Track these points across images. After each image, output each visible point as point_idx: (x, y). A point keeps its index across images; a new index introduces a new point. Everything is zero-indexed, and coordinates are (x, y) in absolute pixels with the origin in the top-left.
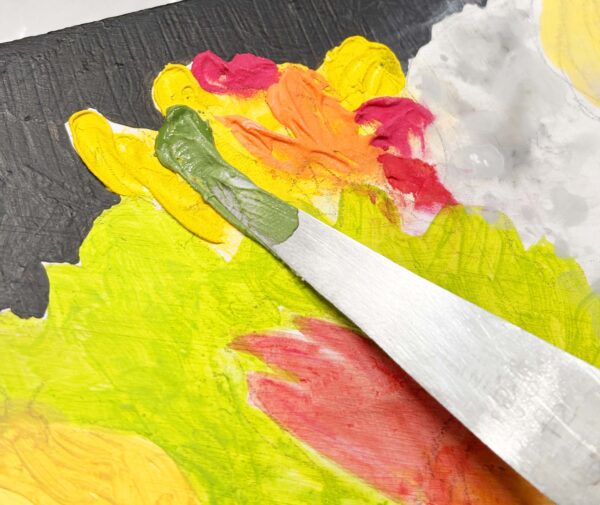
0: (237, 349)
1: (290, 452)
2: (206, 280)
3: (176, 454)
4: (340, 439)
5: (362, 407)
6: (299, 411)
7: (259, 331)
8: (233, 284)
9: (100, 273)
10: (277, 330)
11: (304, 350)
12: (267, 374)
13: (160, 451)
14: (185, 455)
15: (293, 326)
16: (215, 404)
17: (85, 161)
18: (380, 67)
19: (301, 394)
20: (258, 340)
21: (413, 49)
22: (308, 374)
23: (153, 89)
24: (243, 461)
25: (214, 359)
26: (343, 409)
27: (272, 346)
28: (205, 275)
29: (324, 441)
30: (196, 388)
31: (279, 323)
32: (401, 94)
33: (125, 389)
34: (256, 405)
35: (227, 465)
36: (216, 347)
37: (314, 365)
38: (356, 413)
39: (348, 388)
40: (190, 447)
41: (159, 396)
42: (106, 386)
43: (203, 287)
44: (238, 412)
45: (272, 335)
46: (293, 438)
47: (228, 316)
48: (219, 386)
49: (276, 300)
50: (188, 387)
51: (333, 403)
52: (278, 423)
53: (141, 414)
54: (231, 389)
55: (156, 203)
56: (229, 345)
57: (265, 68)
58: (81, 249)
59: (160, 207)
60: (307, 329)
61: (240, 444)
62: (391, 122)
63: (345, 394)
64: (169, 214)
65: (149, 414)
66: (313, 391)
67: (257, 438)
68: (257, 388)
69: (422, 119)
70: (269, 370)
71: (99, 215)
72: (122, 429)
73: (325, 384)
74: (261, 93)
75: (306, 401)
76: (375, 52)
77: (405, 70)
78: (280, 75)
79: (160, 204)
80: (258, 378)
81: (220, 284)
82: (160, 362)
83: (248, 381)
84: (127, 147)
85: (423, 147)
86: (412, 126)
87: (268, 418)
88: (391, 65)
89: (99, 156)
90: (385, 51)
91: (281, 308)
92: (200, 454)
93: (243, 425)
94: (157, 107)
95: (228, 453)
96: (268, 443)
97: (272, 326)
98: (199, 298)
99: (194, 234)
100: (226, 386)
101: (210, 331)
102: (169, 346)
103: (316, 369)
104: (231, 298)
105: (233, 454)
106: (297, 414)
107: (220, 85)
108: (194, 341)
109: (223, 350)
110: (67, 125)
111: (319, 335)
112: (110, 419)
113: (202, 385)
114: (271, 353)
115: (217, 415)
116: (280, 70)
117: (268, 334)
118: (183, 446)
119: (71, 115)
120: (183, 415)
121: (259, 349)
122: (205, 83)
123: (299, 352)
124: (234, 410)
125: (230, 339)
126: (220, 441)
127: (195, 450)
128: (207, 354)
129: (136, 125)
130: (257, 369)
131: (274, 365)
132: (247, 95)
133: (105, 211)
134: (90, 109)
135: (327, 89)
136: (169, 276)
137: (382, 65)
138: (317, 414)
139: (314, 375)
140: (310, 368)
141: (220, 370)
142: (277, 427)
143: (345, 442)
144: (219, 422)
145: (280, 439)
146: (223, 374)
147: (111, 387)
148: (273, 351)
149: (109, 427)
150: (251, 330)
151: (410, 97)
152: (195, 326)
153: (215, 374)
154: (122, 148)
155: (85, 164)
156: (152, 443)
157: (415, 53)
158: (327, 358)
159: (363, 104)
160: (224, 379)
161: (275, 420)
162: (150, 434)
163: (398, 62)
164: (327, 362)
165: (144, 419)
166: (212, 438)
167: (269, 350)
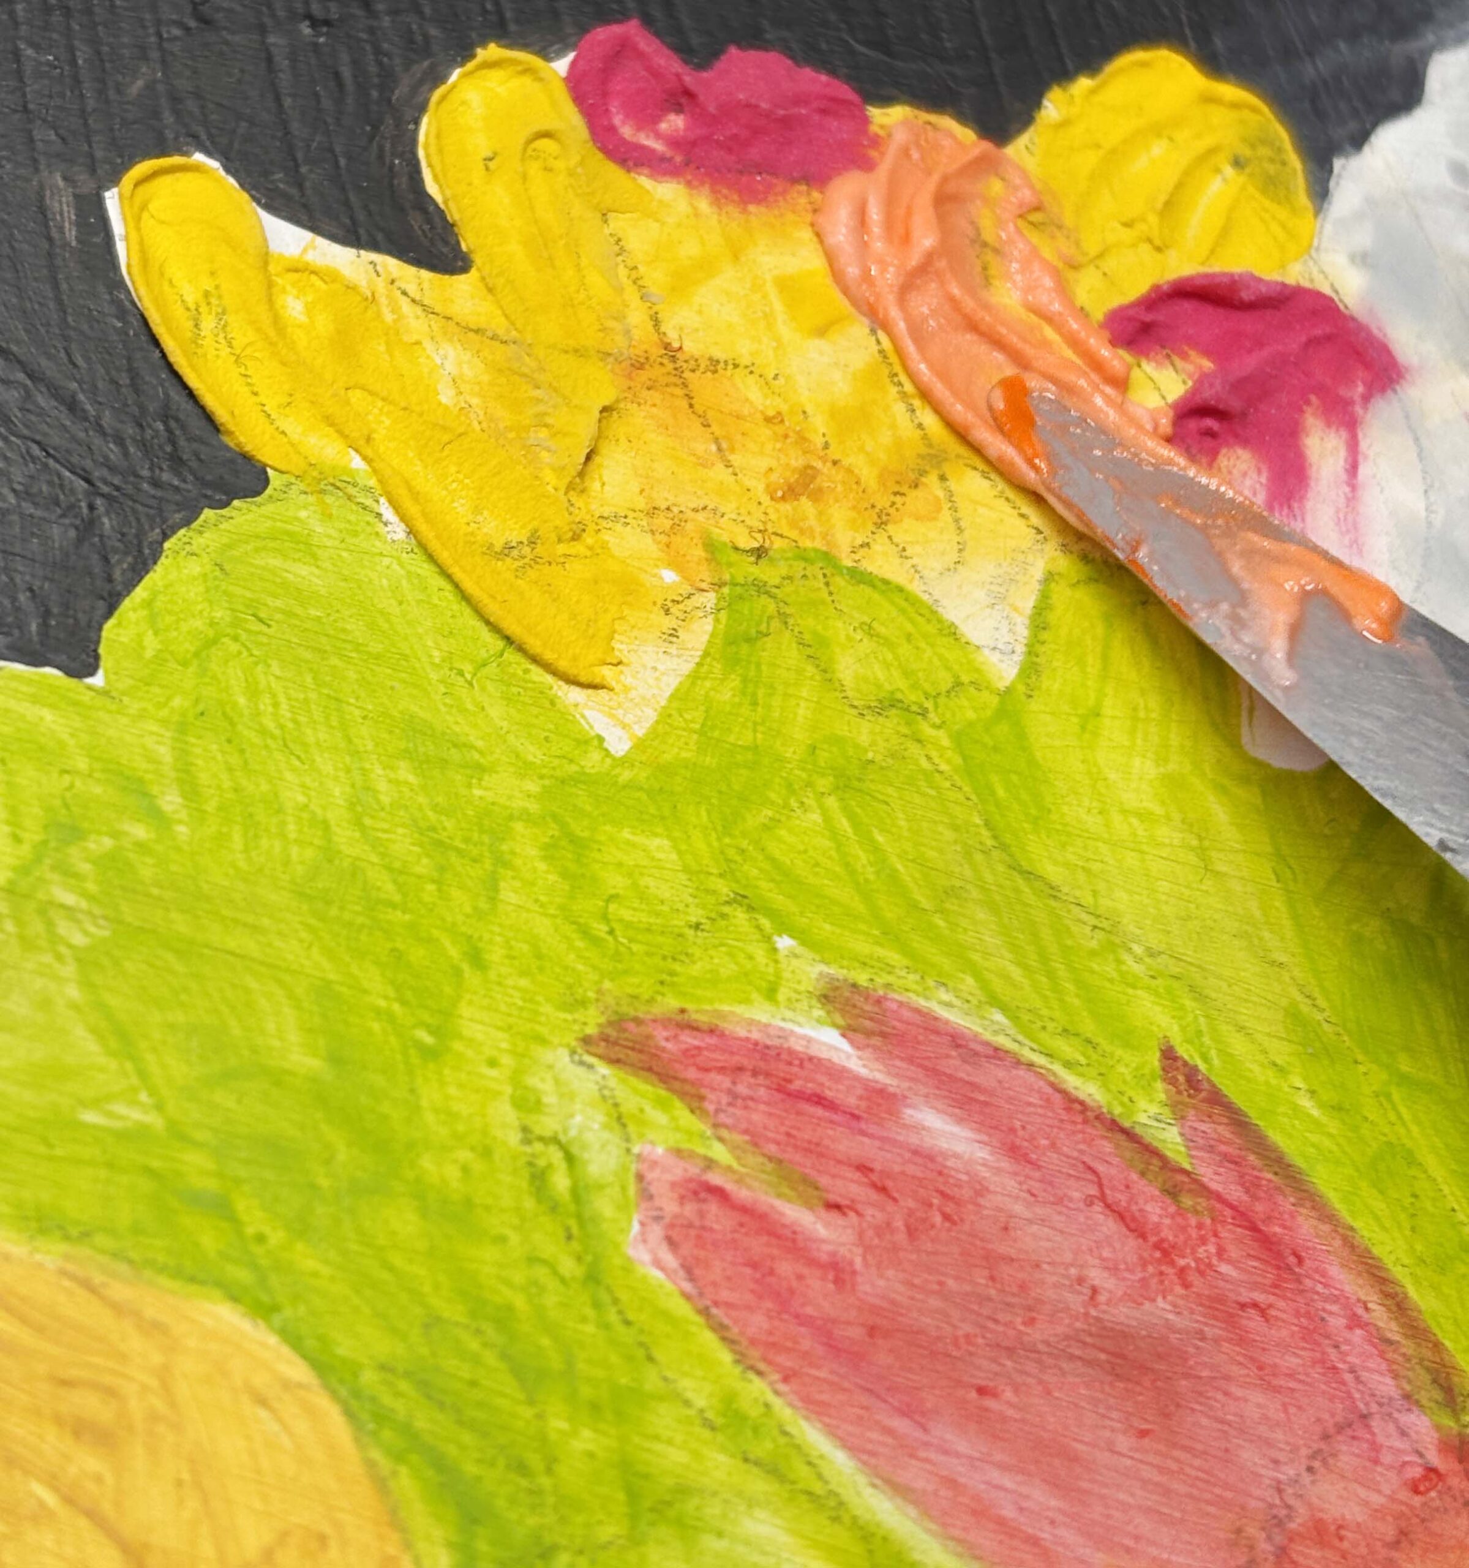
0: (615, 1062)
1: (763, 1449)
2: (533, 807)
3: (357, 1394)
4: (944, 1432)
5: (1036, 1334)
6: (809, 1310)
7: (700, 1010)
8: (626, 834)
9: (164, 722)
10: (764, 1018)
11: (852, 1101)
12: (710, 1164)
13: (298, 1371)
14: (387, 1400)
15: (818, 1012)
16: (514, 1238)
17: (159, 330)
18: (1229, 171)
19: (822, 1254)
20: (689, 1039)
21: (1353, 126)
22: (852, 1188)
23: (425, 121)
24: (591, 1455)
25: (533, 1081)
26: (967, 1328)
27: (740, 1069)
28: (533, 787)
29: (889, 1431)
30: (452, 1173)
31: (771, 994)
32: (1295, 274)
33: (200, 1135)
34: (658, 1264)
35: (535, 1461)
36: (542, 1040)
37: (880, 1158)
38: (1010, 1351)
39: (991, 1260)
40: (407, 1375)
41: (324, 1182)
42: (136, 1115)
43: (519, 827)
44: (593, 1278)
45: (742, 1033)
46: (777, 1403)
47: (595, 941)
48: (539, 1178)
49: (771, 913)
50: (427, 1163)
51: (934, 1302)
52: (728, 1341)
53: (250, 1230)
54: (576, 1193)
55: (388, 514)
56: (586, 1041)
57: (823, 112)
58: (109, 629)
59: (399, 532)
60: (869, 1034)
61: (586, 1392)
62: (1249, 363)
63: (980, 1277)
64: (431, 558)
65: (276, 1237)
66: (868, 1249)
67: (651, 1381)
68: (671, 1207)
69: (1361, 373)
70: (720, 1153)
71: (187, 522)
72: (177, 1273)
73: (912, 1232)
74: (801, 196)
75: (838, 1281)
76: (1219, 116)
77: (1320, 193)
78: (876, 142)
79: (403, 518)
80: (678, 1171)
81: (579, 829)
82: (336, 1060)
83: (640, 1177)
84: (309, 310)
85: (1353, 468)
86: (1321, 390)
87: (699, 1319)
88: (1272, 169)
89: (208, 323)
90: (1253, 118)
91: (784, 943)
92: (441, 1406)
93: (606, 1326)
94: (432, 188)
95: (540, 1416)
96: (687, 1403)
97: (747, 1001)
98: (501, 861)
99: (509, 640)
100: (561, 1182)
101: (523, 982)
102: (378, 1012)
103: (886, 1174)
104: (616, 882)
105: (557, 1424)
106: (802, 1320)
107: (658, 146)
108: (465, 1010)
109: (563, 1055)
110: (112, 199)
111: (910, 1060)
112: (137, 1230)
113: (478, 1166)
114: (734, 1095)
115: (519, 1277)
116: (874, 128)
117: (727, 1026)
118: (383, 1367)
119: (126, 167)
120: (397, 1260)
121: (692, 1074)
122: (612, 129)
123: (830, 1105)
124: (579, 1271)
125: (592, 1021)
126: (518, 1372)
127: (425, 1387)
128: (506, 1060)
129: (351, 237)
130: (675, 1139)
131: (738, 1138)
132: (750, 196)
133: (208, 514)
134: (199, 157)
135: (1036, 217)
136: (405, 772)
137: (1238, 163)
138: (872, 1331)
139: (874, 1196)
140: (864, 1169)
141: (547, 1125)
142: (725, 1356)
143: (962, 1446)
144: (520, 1302)
145: (729, 1400)
146: (555, 1140)
147: (154, 1120)
148: (742, 1089)
149: (130, 1262)
150: (671, 1003)
151: (1327, 290)
152: (476, 959)
153: (527, 1135)
154: (293, 307)
155: (156, 342)
156: (273, 1340)
157: (1359, 140)
158: (928, 1142)
159: (1156, 288)
160: (556, 1156)
161: (719, 1329)
162: (275, 1308)
163: (1295, 162)
164: (927, 1157)
165: (258, 1250)
166: (490, 1358)
167: (725, 1082)
